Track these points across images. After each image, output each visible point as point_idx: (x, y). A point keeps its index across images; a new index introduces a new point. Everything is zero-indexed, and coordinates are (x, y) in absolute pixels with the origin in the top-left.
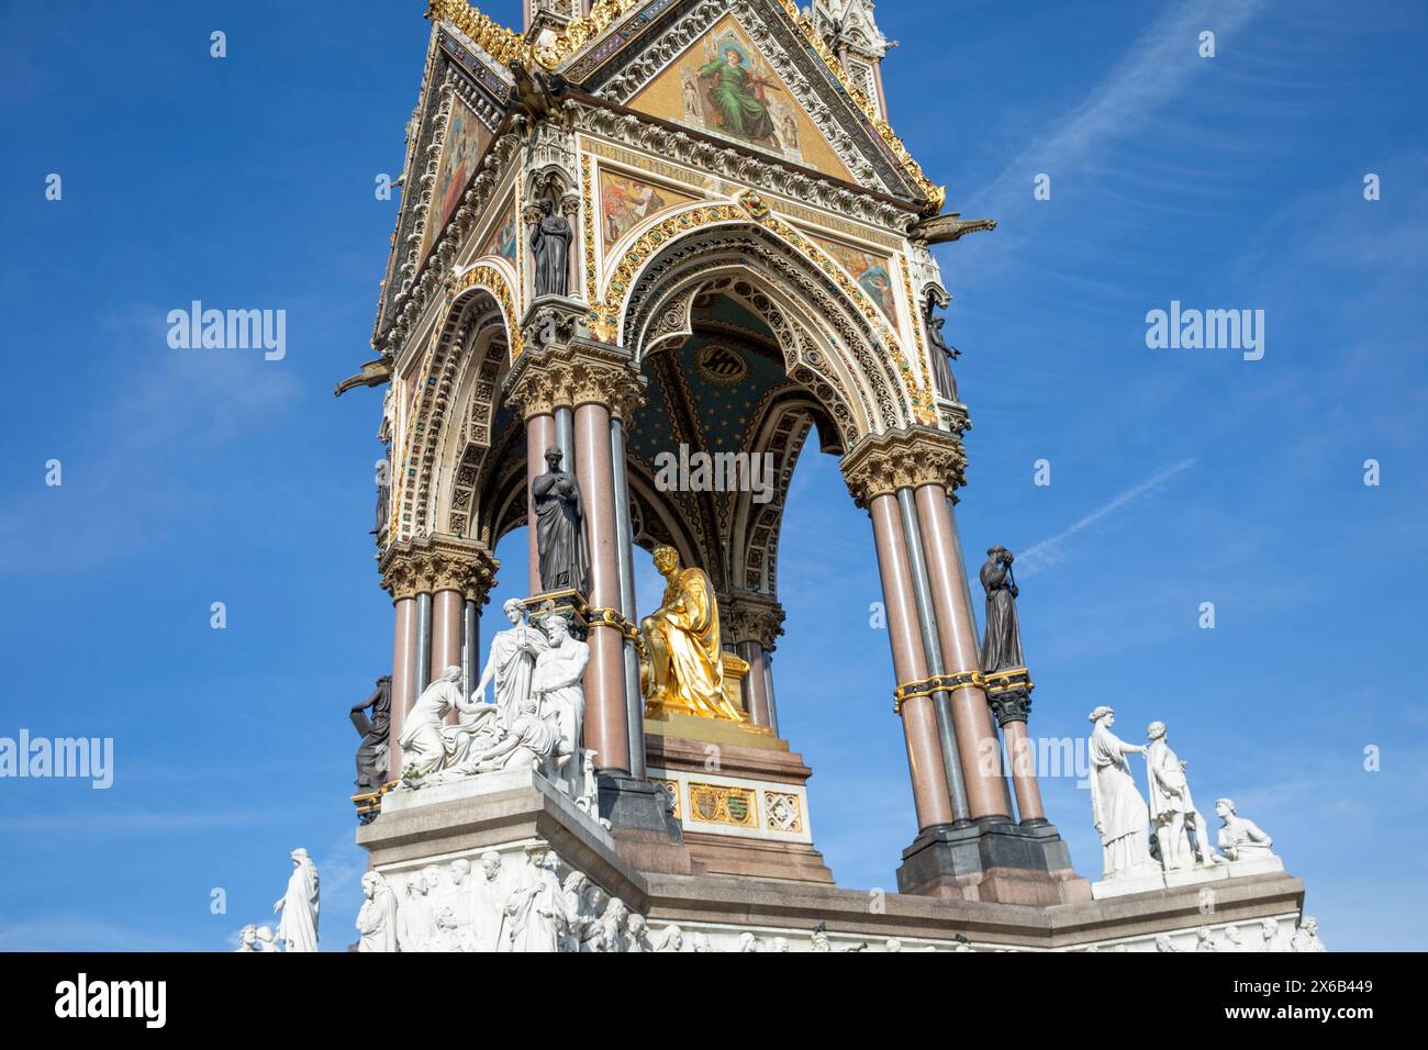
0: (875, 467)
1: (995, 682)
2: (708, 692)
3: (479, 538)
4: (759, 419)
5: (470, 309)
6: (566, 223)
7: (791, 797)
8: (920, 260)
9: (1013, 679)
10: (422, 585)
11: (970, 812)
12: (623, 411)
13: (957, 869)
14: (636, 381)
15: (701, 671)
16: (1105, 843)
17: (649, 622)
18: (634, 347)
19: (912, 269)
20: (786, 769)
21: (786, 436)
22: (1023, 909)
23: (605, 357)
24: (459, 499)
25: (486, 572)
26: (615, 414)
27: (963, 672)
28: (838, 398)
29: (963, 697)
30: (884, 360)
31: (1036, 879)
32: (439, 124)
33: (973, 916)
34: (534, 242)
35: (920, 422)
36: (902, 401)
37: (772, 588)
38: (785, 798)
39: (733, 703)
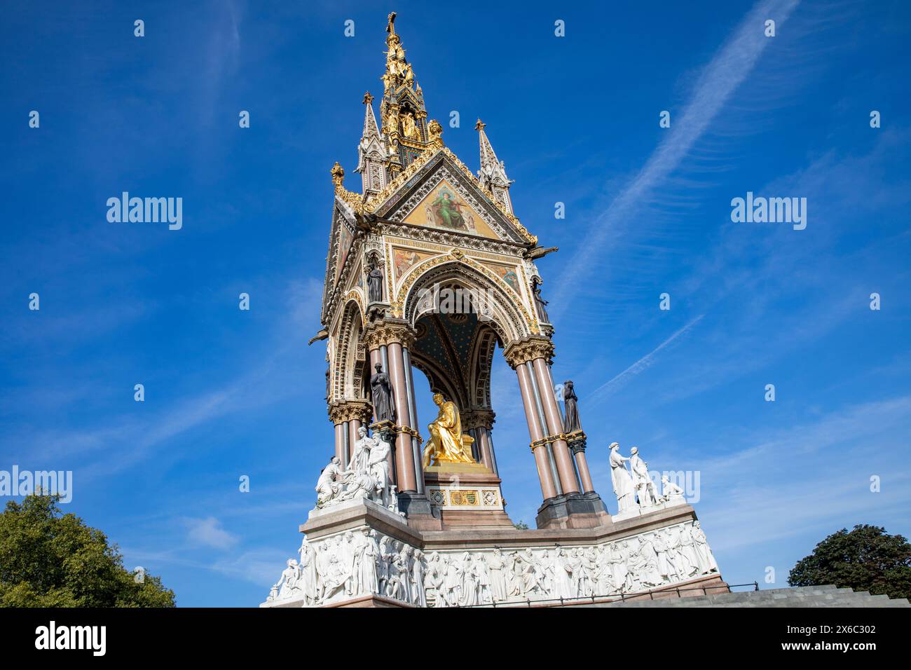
0: (516, 354)
1: (570, 437)
2: (457, 452)
3: (366, 397)
4: (475, 336)
5: (352, 307)
6: (380, 272)
7: (493, 492)
8: (529, 266)
9: (577, 435)
10: (344, 419)
11: (563, 492)
12: (408, 345)
13: (558, 516)
14: (412, 332)
15: (453, 444)
16: (618, 498)
17: (431, 426)
18: (411, 317)
19: (526, 271)
20: (491, 481)
21: (487, 342)
22: (584, 530)
23: (398, 324)
24: (355, 382)
25: (369, 410)
26: (404, 346)
27: (557, 434)
28: (499, 327)
29: (557, 445)
30: (516, 309)
31: (590, 517)
32: (338, 235)
33: (562, 535)
34: (368, 281)
35: (532, 334)
36: (525, 325)
37: (489, 403)
38: (491, 493)
39: (468, 456)
